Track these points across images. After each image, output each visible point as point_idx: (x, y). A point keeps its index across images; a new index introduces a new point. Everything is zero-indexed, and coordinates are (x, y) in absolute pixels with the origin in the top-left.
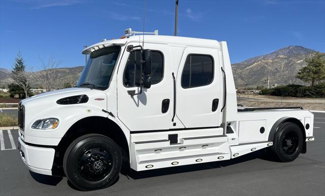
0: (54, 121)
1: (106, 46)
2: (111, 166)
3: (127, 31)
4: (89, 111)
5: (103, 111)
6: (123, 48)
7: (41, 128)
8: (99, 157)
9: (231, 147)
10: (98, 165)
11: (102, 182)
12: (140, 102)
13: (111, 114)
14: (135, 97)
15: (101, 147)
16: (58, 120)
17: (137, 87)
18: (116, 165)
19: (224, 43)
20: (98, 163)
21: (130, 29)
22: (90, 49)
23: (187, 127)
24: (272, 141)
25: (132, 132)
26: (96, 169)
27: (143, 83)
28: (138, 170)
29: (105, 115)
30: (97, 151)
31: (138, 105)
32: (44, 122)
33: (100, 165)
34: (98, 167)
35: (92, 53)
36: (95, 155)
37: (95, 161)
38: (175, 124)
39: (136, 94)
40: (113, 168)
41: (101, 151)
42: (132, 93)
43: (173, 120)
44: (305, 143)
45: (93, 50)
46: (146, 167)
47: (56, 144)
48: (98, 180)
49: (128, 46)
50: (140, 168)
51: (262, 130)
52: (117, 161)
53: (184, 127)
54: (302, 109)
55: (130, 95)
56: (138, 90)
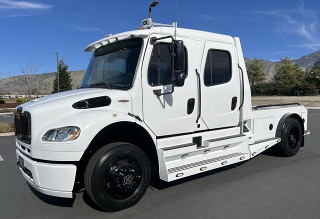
0: (72, 131)
1: (120, 39)
2: (140, 179)
3: (146, 22)
4: (115, 115)
5: (129, 114)
6: (145, 40)
7: (54, 139)
8: (128, 170)
9: (249, 146)
10: (128, 180)
11: (131, 199)
12: (166, 103)
13: (137, 118)
14: (161, 97)
15: (129, 158)
16: (78, 128)
17: (162, 86)
18: (146, 176)
19: (237, 39)
20: (128, 177)
21: (150, 19)
22: (94, 45)
23: (210, 128)
24: (280, 137)
25: (158, 138)
26: (127, 185)
27: (176, 81)
28: (169, 181)
29: (133, 120)
30: (125, 163)
31: (164, 107)
32: (58, 131)
33: (130, 179)
34: (128, 182)
35: (97, 50)
36: (124, 168)
37: (125, 176)
38: (199, 126)
39: (162, 94)
40: (142, 180)
41: (130, 162)
42: (157, 93)
43: (197, 122)
44: (303, 137)
45: (98, 46)
46: (177, 176)
47: (78, 159)
48: (128, 197)
49: (152, 38)
50: (171, 178)
51: (271, 127)
52: (146, 173)
53: (207, 129)
54: (299, 104)
55: (156, 95)
56: (164, 89)
